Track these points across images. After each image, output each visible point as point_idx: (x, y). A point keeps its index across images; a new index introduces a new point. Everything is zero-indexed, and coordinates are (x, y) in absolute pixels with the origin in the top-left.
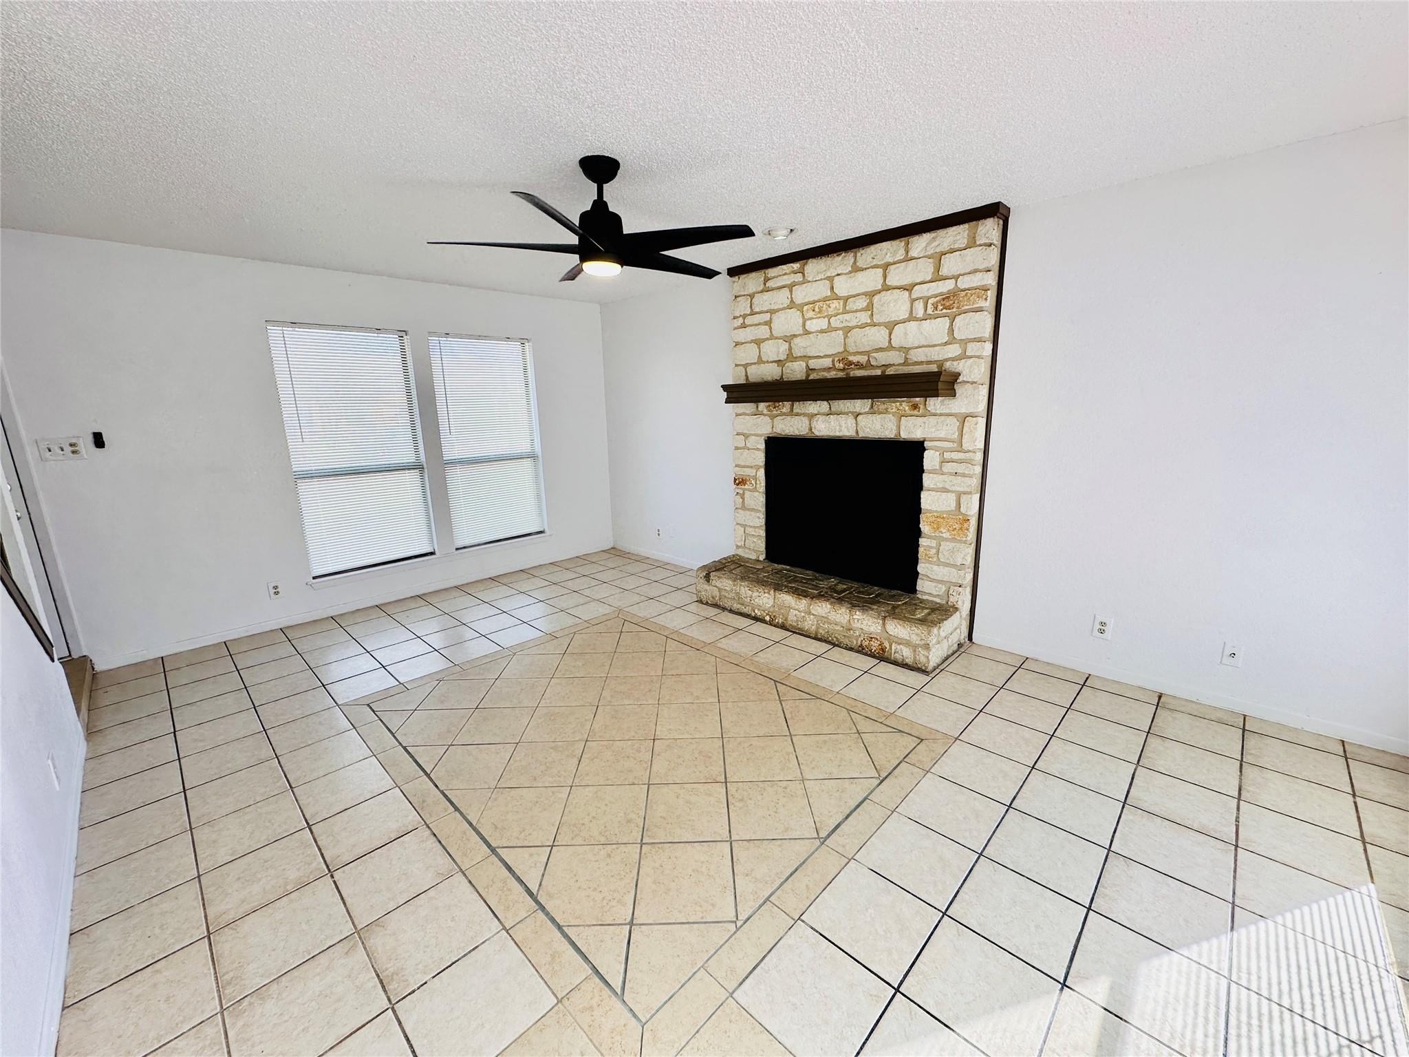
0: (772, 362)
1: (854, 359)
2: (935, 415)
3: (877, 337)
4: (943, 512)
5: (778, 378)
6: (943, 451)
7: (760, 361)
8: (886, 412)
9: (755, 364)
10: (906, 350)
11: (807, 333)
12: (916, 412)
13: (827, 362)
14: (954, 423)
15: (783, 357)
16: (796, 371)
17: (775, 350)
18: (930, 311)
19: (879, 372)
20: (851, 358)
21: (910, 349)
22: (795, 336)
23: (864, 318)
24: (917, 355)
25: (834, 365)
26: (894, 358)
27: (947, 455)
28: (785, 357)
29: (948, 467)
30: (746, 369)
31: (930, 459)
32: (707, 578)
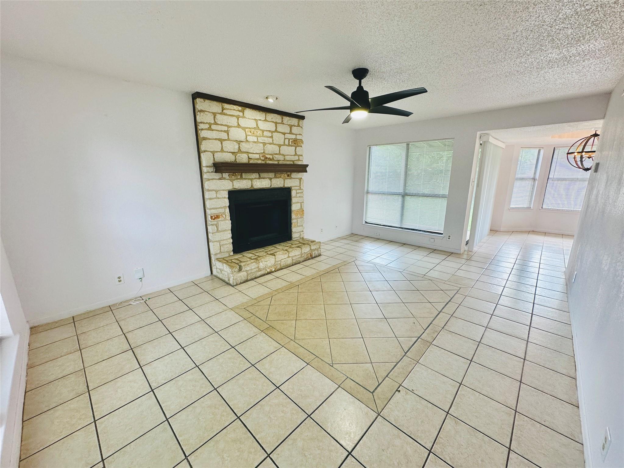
0: (230, 152)
1: (268, 156)
2: (293, 178)
3: (276, 149)
4: (298, 210)
5: (234, 161)
6: (296, 190)
7: (222, 151)
8: (280, 177)
9: (219, 152)
10: (284, 155)
11: (247, 141)
12: (289, 178)
13: (257, 156)
14: (298, 180)
15: (236, 151)
16: (243, 159)
17: (230, 146)
18: (290, 143)
19: (276, 163)
20: (267, 156)
22: (242, 142)
23: (270, 140)
24: (288, 158)
25: (260, 158)
26: (281, 158)
27: (298, 191)
28: (237, 151)
29: (298, 195)
30: (214, 155)
31: (293, 193)
32: (240, 269)
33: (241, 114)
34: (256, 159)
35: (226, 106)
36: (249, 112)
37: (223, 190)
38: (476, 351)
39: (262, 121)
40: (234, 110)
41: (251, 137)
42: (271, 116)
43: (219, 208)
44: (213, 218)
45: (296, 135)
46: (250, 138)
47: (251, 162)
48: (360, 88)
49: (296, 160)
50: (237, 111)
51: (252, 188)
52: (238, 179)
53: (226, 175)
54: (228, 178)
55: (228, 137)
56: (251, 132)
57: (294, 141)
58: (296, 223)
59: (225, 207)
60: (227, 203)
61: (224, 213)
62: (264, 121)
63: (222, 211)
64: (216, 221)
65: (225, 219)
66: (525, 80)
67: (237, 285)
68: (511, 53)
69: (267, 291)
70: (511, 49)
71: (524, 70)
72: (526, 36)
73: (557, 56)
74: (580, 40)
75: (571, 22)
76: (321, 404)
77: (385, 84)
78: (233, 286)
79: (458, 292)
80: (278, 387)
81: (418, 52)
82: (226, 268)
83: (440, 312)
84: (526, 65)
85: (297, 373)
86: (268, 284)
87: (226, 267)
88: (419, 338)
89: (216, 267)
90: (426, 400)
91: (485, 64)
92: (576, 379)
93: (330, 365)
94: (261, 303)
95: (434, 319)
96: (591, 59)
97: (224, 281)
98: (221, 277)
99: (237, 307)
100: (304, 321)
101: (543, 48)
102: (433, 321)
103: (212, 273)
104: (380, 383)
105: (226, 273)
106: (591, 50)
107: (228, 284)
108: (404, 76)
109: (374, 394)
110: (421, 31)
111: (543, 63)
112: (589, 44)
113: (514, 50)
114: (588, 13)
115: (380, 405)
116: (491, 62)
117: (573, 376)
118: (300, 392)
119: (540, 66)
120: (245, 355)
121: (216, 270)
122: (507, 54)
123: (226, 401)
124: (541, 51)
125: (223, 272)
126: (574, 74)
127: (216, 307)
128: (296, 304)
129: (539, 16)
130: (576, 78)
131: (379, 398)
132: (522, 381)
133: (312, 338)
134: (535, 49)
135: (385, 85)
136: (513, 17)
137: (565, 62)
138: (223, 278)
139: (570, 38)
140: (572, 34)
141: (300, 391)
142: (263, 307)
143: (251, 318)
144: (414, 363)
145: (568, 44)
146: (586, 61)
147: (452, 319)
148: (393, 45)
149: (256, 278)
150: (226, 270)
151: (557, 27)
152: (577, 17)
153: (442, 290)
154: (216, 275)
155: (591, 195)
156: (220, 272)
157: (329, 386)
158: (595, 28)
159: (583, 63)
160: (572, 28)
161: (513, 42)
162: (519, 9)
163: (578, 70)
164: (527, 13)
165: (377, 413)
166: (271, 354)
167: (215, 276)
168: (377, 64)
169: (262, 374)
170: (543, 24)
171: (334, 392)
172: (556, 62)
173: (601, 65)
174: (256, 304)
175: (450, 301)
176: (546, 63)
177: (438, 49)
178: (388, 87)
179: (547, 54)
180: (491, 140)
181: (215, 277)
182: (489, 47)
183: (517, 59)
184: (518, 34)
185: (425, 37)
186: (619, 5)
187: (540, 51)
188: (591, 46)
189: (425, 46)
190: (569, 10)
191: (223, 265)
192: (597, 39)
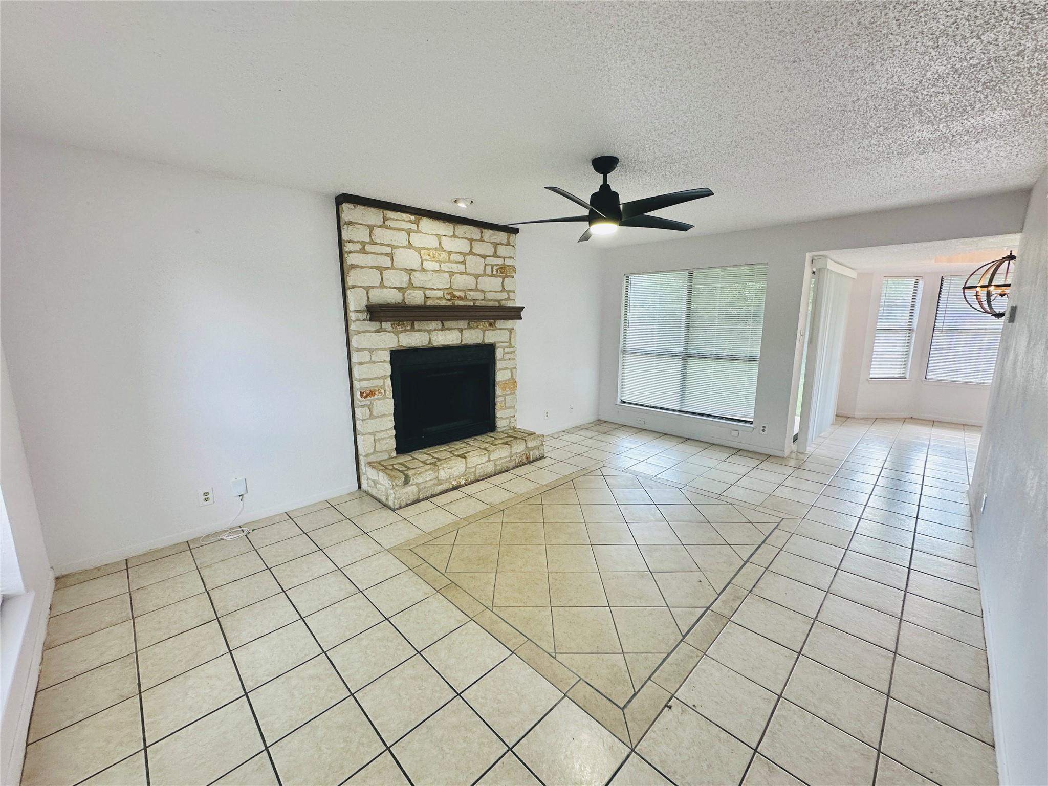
0: (395, 288)
1: (457, 294)
2: (499, 329)
3: (470, 282)
4: (506, 380)
5: (400, 302)
6: (504, 348)
7: (382, 285)
8: (477, 327)
9: (377, 287)
10: (484, 292)
11: (423, 269)
12: (491, 328)
13: (439, 294)
14: (507, 332)
15: (405, 285)
16: (415, 298)
17: (395, 278)
18: (495, 272)
19: (471, 304)
20: (455, 293)
21: (486, 292)
22: (414, 270)
23: (461, 268)
24: (490, 296)
25: (444, 296)
26: (479, 296)
27: (506, 350)
28: (407, 286)
29: (507, 356)
30: (368, 293)
31: (499, 353)
32: (407, 482)
33: (414, 227)
34: (438, 298)
35: (390, 214)
36: (426, 224)
37: (382, 349)
38: (808, 635)
39: (449, 237)
40: (404, 220)
41: (430, 263)
42: (462, 230)
43: (375, 378)
44: (365, 395)
45: (504, 258)
46: (428, 265)
47: (429, 303)
48: (605, 187)
49: (504, 300)
50: (407, 221)
51: (430, 346)
52: (408, 331)
53: (387, 325)
54: (390, 329)
55: (392, 263)
56: (429, 255)
57: (500, 268)
58: (503, 403)
59: (384, 377)
60: (387, 369)
61: (383, 387)
62: (451, 237)
63: (379, 383)
64: (368, 400)
65: (384, 397)
66: (881, 171)
67: (400, 507)
68: (853, 132)
69: (450, 519)
70: (851, 125)
71: (878, 157)
72: (874, 105)
73: (931, 136)
74: (967, 111)
75: (948, 84)
76: (533, 728)
77: (646, 179)
78: (393, 510)
79: (778, 527)
80: (459, 695)
81: (698, 132)
82: (384, 478)
83: (746, 562)
84: (879, 149)
85: (493, 669)
86: (454, 508)
87: (382, 478)
88: (708, 608)
89: (367, 477)
90: (718, 726)
91: (811, 148)
92: (989, 693)
93: (550, 655)
94: (438, 541)
95: (736, 575)
96: (989, 139)
97: (379, 501)
98: (374, 494)
99: (398, 548)
100: (510, 574)
101: (905, 123)
102: (733, 578)
103: (360, 487)
104: (636, 691)
105: (383, 488)
106: (987, 125)
107: (386, 506)
108: (678, 167)
109: (625, 711)
110: (700, 101)
111: (908, 146)
112: (984, 116)
113: (857, 127)
114: (975, 71)
115: (636, 731)
116: (821, 145)
117: (984, 687)
118: (497, 704)
119: (904, 151)
120: (406, 634)
121: (367, 482)
122: (846, 133)
123: (369, 717)
124: (903, 128)
125: (378, 486)
126: (963, 161)
127: (363, 547)
128: (498, 543)
129: (893, 76)
130: (966, 168)
131: (634, 719)
132: (891, 695)
133: (523, 605)
134: (892, 125)
135: (648, 181)
136: (849, 78)
137: (945, 144)
138: (379, 496)
139: (949, 108)
140: (952, 102)
141: (497, 701)
142: (441, 548)
143: (421, 567)
144: (697, 656)
145: (946, 116)
146: (982, 143)
147: (768, 577)
148: (655, 121)
149: (433, 496)
150: (382, 482)
151: (925, 92)
152: (957, 76)
153: (751, 523)
154: (367, 490)
155: (1006, 360)
156: (373, 485)
157: (547, 693)
158: (990, 92)
159: (977, 145)
160: (952, 94)
161: (854, 115)
162: (858, 67)
163: (969, 156)
164: (872, 72)
165: (629, 747)
166: (451, 632)
167: (365, 492)
168: (632, 149)
169: (434, 668)
170: (901, 87)
171: (556, 705)
172: (930, 143)
173: (1009, 149)
174: (431, 543)
175: (763, 542)
176: (913, 146)
177: (730, 127)
178: (653, 184)
179: (913, 133)
180: (831, 265)
181: (365, 494)
182: (814, 123)
183: (863, 140)
184: (860, 103)
185: (707, 109)
186: (1026, 58)
187: (901, 128)
188: (987, 119)
189: (708, 122)
190: (943, 67)
191: (378, 473)
192: (995, 109)
